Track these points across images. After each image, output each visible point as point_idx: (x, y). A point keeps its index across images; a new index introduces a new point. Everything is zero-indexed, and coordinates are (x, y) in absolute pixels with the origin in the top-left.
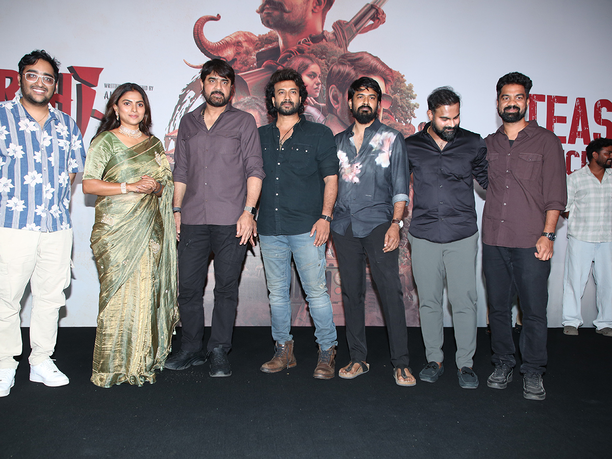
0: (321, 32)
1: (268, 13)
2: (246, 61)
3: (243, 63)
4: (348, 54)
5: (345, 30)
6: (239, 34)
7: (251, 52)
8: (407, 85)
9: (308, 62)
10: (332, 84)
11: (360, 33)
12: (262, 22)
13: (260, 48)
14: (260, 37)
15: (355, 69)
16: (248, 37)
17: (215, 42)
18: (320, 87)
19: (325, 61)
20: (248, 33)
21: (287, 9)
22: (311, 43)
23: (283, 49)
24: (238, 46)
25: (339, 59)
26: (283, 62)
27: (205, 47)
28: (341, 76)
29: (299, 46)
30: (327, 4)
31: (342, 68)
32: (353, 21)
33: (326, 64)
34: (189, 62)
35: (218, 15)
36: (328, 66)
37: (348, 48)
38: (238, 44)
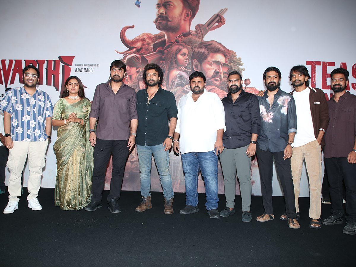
0: (189, 31)
1: (160, 23)
2: (147, 48)
3: (146, 50)
4: (204, 42)
5: (202, 29)
6: (144, 35)
7: (150, 44)
8: (238, 58)
9: (181, 47)
10: (194, 59)
11: (210, 30)
12: (156, 27)
13: (155, 41)
14: (155, 35)
15: (207, 50)
16: (148, 36)
17: (131, 39)
18: (188, 61)
19: (191, 47)
20: (149, 34)
21: (170, 19)
22: (183, 37)
23: (168, 41)
24: (144, 41)
25: (198, 45)
26: (168, 48)
27: (126, 42)
28: (200, 54)
29: (177, 39)
30: (192, 15)
31: (200, 50)
32: (206, 24)
33: (191, 48)
34: (117, 51)
35: (133, 25)
36: (192, 49)
37: (204, 39)
38: (143, 40)
